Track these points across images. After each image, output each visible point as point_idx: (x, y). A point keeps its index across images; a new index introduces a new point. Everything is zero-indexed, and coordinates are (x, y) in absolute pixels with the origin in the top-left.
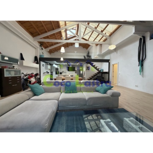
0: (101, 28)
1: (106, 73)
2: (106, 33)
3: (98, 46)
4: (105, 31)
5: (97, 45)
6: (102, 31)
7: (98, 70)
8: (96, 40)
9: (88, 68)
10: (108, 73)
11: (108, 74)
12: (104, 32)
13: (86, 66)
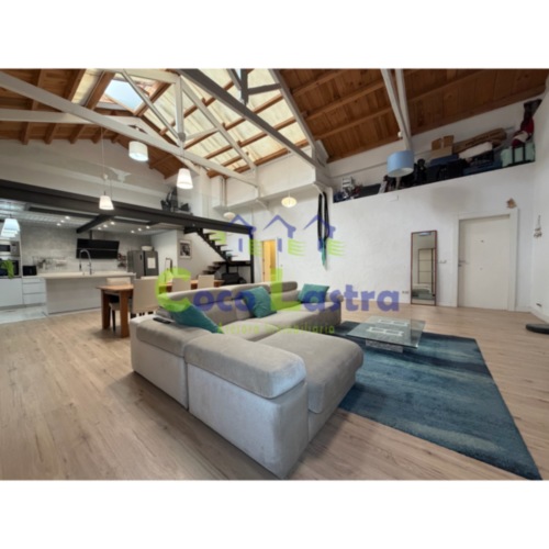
0: (241, 134)
1: (242, 264)
2: (247, 154)
3: (217, 180)
4: (248, 146)
5: (212, 174)
6: (241, 145)
7: (223, 254)
8: (212, 160)
9: (185, 250)
10: (250, 264)
11: (249, 269)
12: (244, 149)
13: (179, 240)
